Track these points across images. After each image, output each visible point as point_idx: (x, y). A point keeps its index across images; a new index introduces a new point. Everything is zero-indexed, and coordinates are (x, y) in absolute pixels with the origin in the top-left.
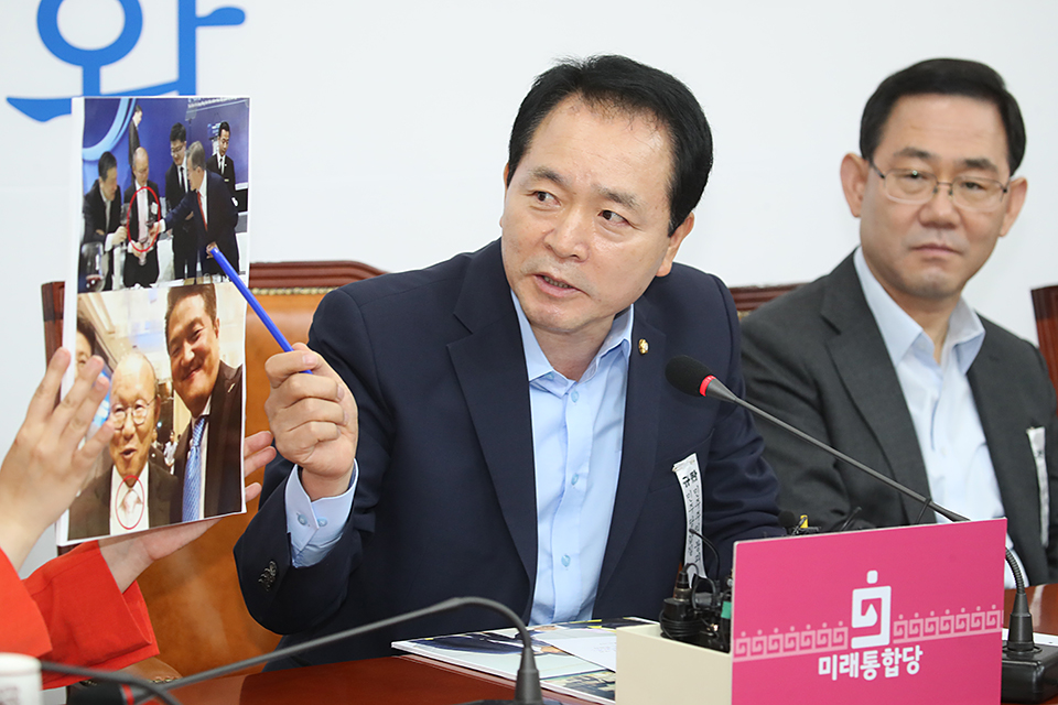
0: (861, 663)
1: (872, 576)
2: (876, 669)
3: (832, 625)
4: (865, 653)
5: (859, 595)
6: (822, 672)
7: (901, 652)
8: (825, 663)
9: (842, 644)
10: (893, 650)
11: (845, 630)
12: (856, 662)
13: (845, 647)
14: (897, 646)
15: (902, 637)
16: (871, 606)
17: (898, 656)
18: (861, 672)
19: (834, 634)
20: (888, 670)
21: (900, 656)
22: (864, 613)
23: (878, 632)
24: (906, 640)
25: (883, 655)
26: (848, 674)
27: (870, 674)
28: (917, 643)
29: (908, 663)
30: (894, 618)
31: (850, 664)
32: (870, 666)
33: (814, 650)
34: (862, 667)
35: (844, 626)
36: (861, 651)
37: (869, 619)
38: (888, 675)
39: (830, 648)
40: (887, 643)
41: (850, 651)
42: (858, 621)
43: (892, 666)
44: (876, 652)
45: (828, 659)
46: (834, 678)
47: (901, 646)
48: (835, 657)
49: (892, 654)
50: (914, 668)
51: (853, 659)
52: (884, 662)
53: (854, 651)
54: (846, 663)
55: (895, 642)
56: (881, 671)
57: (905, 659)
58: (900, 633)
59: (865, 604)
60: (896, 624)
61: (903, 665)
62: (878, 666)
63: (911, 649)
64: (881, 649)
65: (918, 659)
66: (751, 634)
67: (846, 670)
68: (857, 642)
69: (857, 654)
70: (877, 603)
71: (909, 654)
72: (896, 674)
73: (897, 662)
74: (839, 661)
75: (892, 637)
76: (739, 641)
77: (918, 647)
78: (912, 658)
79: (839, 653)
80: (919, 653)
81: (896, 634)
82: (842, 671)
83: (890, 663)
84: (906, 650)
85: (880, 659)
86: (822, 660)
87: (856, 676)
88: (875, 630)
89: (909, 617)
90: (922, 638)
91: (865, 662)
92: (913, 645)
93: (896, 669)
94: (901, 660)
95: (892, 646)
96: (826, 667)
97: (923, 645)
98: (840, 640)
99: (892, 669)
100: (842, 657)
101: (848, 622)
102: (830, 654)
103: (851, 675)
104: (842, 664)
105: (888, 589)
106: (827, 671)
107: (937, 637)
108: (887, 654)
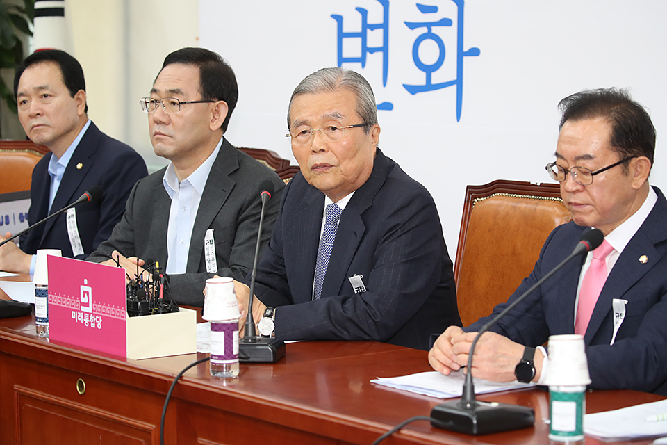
1: (86, 281)
2: (88, 322)
3: (75, 298)
4: (85, 314)
5: (83, 288)
7: (95, 317)
9: (78, 307)
10: (93, 316)
11: (79, 302)
12: (82, 317)
13: (79, 309)
14: (94, 314)
16: (86, 295)
17: (95, 319)
18: (84, 322)
19: (76, 302)
22: (84, 296)
24: (96, 312)
27: (87, 324)
30: (93, 302)
32: (86, 320)
33: (70, 307)
34: (84, 320)
36: (84, 312)
39: (74, 308)
40: (90, 312)
41: (80, 311)
42: (82, 299)
43: (93, 323)
44: (88, 315)
46: (76, 321)
47: (96, 315)
48: (76, 312)
50: (99, 326)
52: (91, 320)
53: (82, 312)
55: (94, 312)
56: (90, 323)
57: (97, 321)
59: (85, 292)
60: (94, 305)
61: (96, 324)
63: (99, 318)
64: (90, 314)
65: (100, 323)
68: (83, 308)
70: (88, 293)
71: (98, 320)
74: (78, 315)
75: (93, 310)
77: (101, 318)
79: (78, 311)
80: (101, 320)
81: (94, 309)
82: (79, 319)
84: (97, 317)
85: (89, 319)
86: (73, 312)
88: (87, 305)
89: (97, 303)
90: (101, 314)
91: (85, 318)
92: (99, 316)
94: (95, 321)
96: (74, 315)
97: (103, 317)
98: (77, 305)
100: (78, 313)
101: (80, 299)
102: (75, 310)
103: (81, 322)
105: (91, 289)
106: (74, 318)
107: (106, 315)
108: (91, 317)
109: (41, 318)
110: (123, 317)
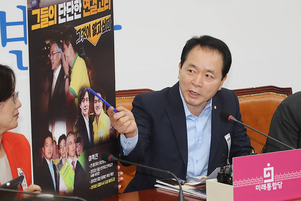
0: (267, 186)
1: (269, 165)
3: (259, 177)
4: (268, 184)
5: (265, 170)
6: (256, 189)
7: (277, 183)
8: (257, 187)
9: (262, 182)
10: (275, 183)
11: (262, 178)
12: (265, 186)
13: (262, 183)
14: (276, 182)
15: (277, 179)
17: (276, 184)
18: (267, 189)
19: (259, 179)
20: (274, 188)
22: (267, 174)
23: (271, 179)
24: (278, 180)
25: (272, 184)
26: (263, 189)
27: (269, 189)
28: (281, 181)
30: (275, 175)
31: (264, 187)
32: (269, 187)
33: (254, 184)
34: (267, 187)
36: (266, 183)
38: (274, 189)
39: (258, 183)
40: (273, 181)
41: (264, 183)
42: (266, 176)
43: (275, 187)
44: (270, 183)
45: (258, 186)
46: (260, 190)
47: (277, 182)
48: (260, 185)
50: (280, 187)
51: (265, 185)
52: (273, 186)
53: (265, 183)
54: (263, 187)
55: (275, 181)
56: (272, 188)
57: (278, 185)
58: (277, 178)
59: (267, 172)
60: (275, 176)
61: (277, 186)
62: (271, 187)
63: (279, 182)
64: (272, 183)
65: (281, 185)
66: (238, 180)
67: (263, 188)
68: (265, 181)
69: (265, 184)
70: (270, 171)
71: (279, 184)
72: (276, 189)
73: (276, 186)
74: (261, 186)
76: (235, 182)
77: (281, 182)
78: (280, 184)
79: (261, 184)
80: (282, 183)
81: (275, 179)
82: (262, 188)
84: (278, 183)
85: (272, 185)
86: (256, 186)
87: (266, 190)
88: (270, 178)
89: (278, 174)
90: (282, 179)
91: (268, 186)
92: (280, 181)
93: (276, 187)
94: (277, 185)
95: (274, 182)
96: (257, 188)
97: (282, 182)
98: (261, 181)
100: (262, 185)
101: (263, 176)
102: (259, 185)
104: (262, 187)
105: (273, 167)
106: (258, 189)
107: (286, 179)
108: (273, 184)
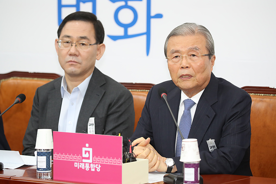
0: (85, 166)
1: (87, 145)
2: (89, 168)
3: (78, 155)
4: (86, 164)
5: (84, 149)
6: (75, 166)
7: (95, 165)
8: (76, 164)
9: (80, 160)
10: (93, 164)
11: (81, 157)
12: (84, 165)
13: (81, 161)
14: (94, 163)
15: (95, 161)
16: (87, 153)
17: (94, 166)
18: (85, 168)
19: (78, 157)
21: (95, 166)
22: (85, 154)
24: (96, 162)
25: (90, 165)
26: (82, 168)
27: (87, 169)
28: (99, 164)
29: (97, 168)
30: (93, 156)
31: (82, 166)
33: (73, 160)
34: (85, 167)
35: (80, 156)
36: (85, 163)
37: (87, 155)
38: (92, 170)
39: (77, 161)
40: (92, 162)
41: (82, 162)
42: (84, 155)
43: (93, 168)
44: (89, 164)
45: (77, 163)
46: (78, 168)
47: (95, 164)
48: (78, 163)
49: (93, 165)
50: (98, 170)
52: (91, 167)
53: (83, 163)
55: (94, 162)
56: (90, 169)
57: (96, 167)
58: (95, 160)
59: (86, 152)
60: (94, 158)
61: (96, 169)
62: (89, 167)
63: (98, 165)
64: (90, 164)
65: (100, 168)
66: (58, 153)
67: (81, 167)
68: (84, 161)
69: (84, 163)
70: (89, 152)
71: (97, 166)
72: (94, 170)
73: (94, 168)
74: (79, 164)
75: (93, 161)
76: (55, 155)
77: (99, 165)
78: (98, 167)
79: (80, 162)
80: (100, 166)
81: (94, 160)
82: (80, 167)
83: (93, 167)
84: (96, 165)
85: (90, 166)
86: (75, 163)
87: (84, 169)
88: (88, 158)
89: (97, 157)
91: (86, 166)
92: (98, 164)
93: (94, 169)
94: (95, 167)
96: (76, 165)
97: (101, 165)
98: (79, 159)
99: (93, 169)
100: (80, 163)
101: (82, 155)
102: (77, 162)
103: (83, 168)
104: (80, 165)
106: (77, 166)
107: (104, 163)
108: (92, 165)
109: (43, 169)
110: (120, 164)
